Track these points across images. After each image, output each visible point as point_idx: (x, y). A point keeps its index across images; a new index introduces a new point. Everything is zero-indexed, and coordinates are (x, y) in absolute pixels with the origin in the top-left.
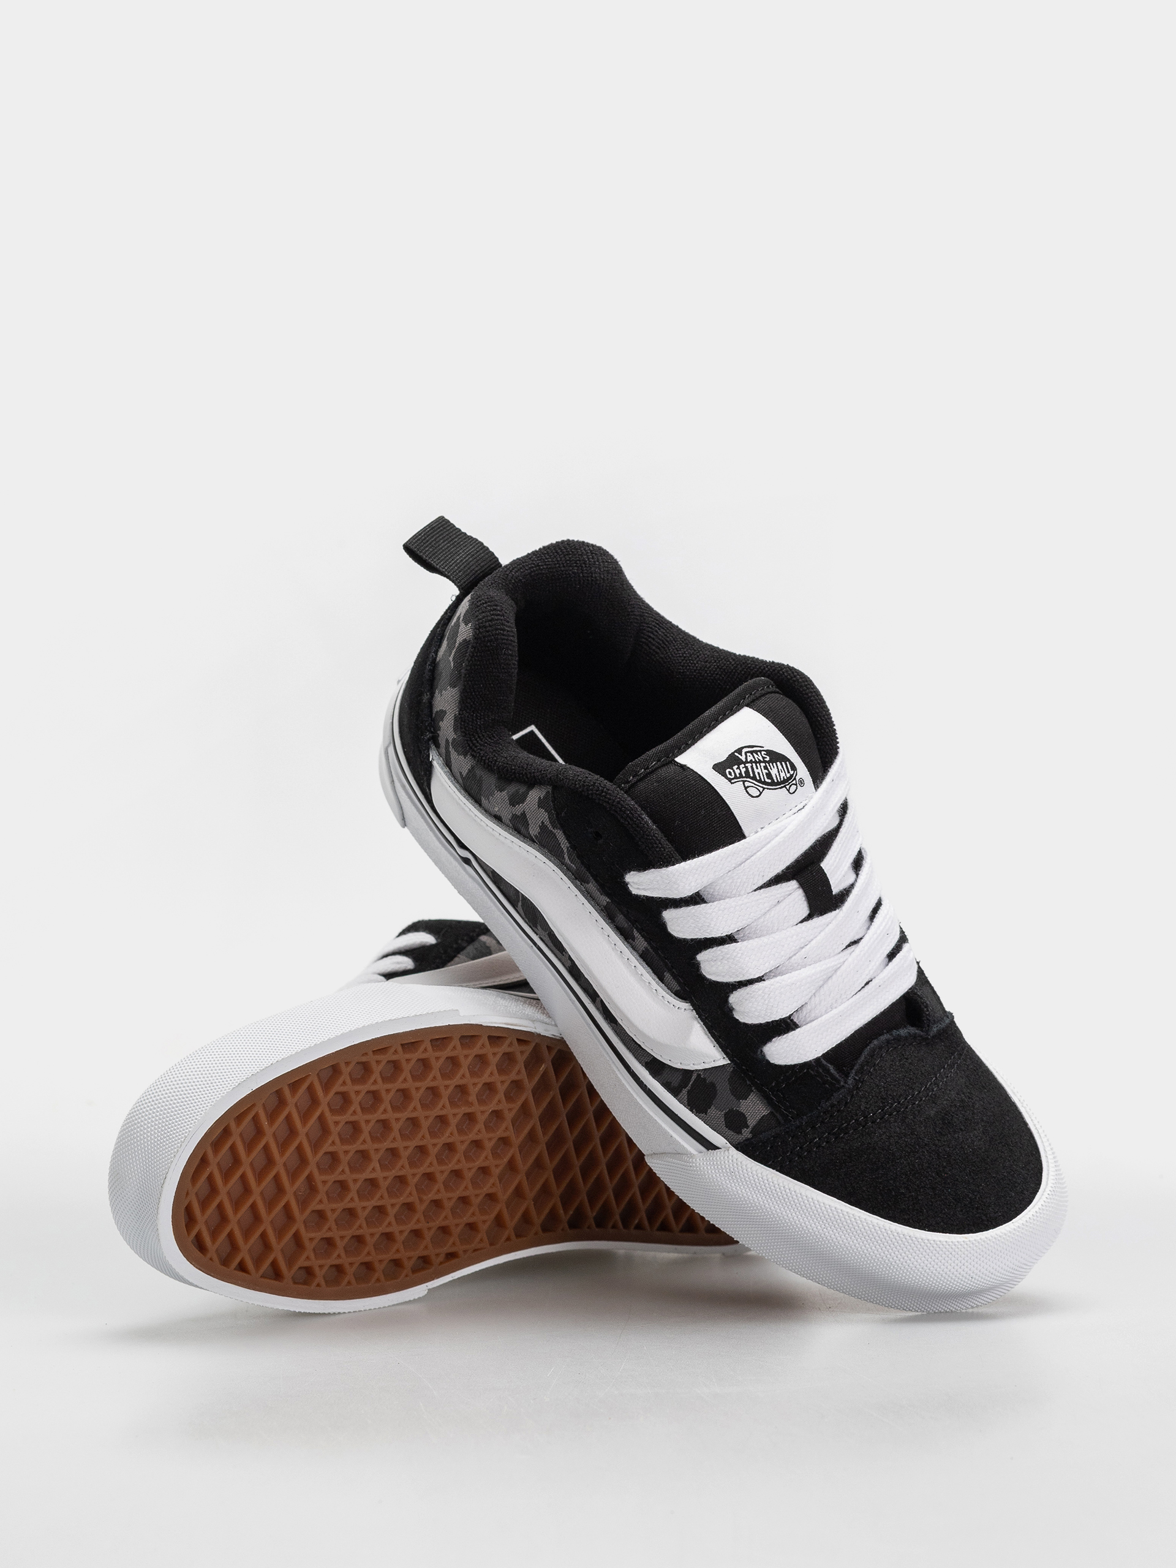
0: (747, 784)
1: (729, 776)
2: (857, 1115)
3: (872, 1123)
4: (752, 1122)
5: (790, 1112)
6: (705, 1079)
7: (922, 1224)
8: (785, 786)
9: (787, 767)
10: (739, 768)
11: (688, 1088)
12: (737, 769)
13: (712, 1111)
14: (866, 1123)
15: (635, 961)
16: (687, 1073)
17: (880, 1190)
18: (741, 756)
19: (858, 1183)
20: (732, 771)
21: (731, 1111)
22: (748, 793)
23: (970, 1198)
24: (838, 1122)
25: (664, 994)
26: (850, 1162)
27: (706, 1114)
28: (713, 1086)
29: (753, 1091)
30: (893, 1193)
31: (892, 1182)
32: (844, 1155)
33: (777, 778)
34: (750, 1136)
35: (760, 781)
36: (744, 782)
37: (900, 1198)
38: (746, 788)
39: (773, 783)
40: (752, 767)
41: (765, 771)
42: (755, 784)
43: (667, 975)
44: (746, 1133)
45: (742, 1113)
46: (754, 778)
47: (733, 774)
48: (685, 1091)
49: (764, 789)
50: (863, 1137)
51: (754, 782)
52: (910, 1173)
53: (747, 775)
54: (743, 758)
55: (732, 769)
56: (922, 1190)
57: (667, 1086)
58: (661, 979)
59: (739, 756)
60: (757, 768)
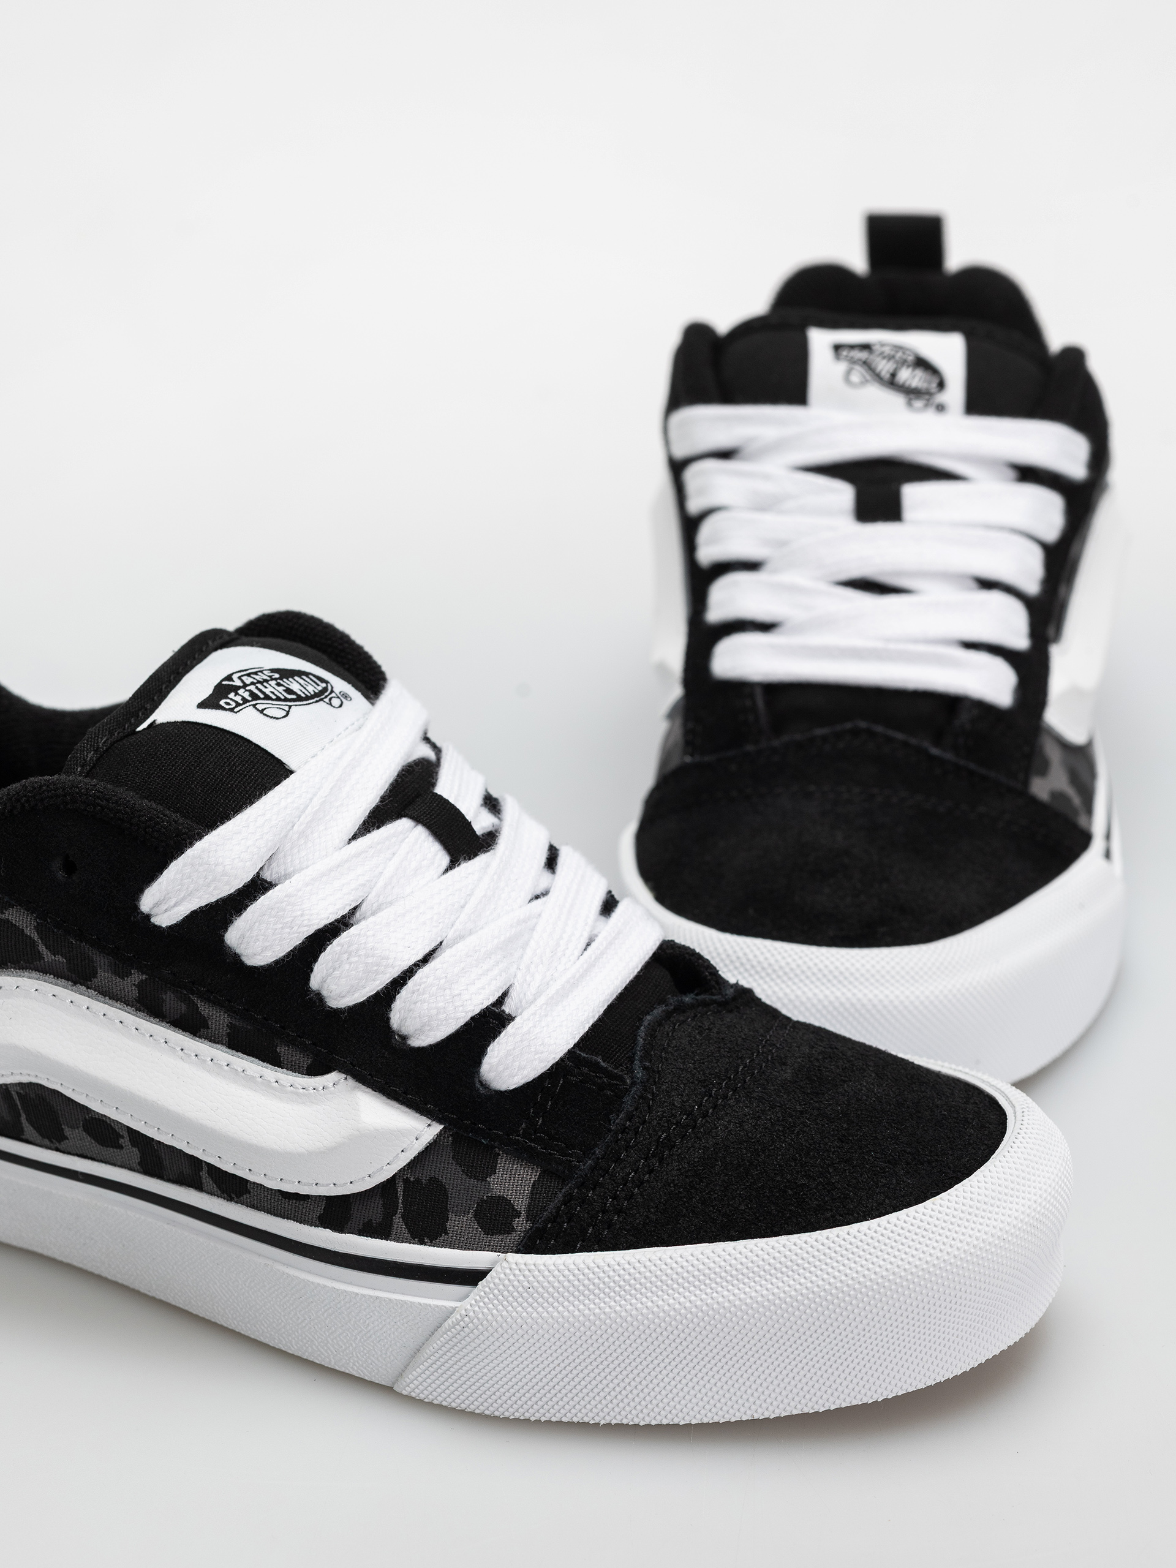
0: (260, 707)
1: (227, 707)
2: (674, 1116)
3: (703, 1117)
4: (521, 1204)
5: (571, 1155)
6: (418, 1181)
7: (858, 1214)
8: (322, 700)
9: (311, 679)
10: (237, 694)
11: (400, 1210)
12: (235, 696)
13: (456, 1222)
14: (695, 1122)
15: (222, 1055)
16: (387, 1187)
17: (768, 1198)
18: (233, 681)
19: (729, 1205)
20: (228, 701)
21: (481, 1204)
22: (268, 716)
23: (909, 1153)
24: (651, 1137)
25: (290, 1078)
26: (701, 1181)
27: (447, 1234)
28: (434, 1182)
29: (499, 1154)
30: (790, 1192)
31: (778, 1178)
32: (686, 1176)
33: (304, 693)
34: (529, 1225)
35: (278, 699)
36: (254, 706)
37: (804, 1194)
38: (262, 711)
39: (299, 698)
40: (257, 688)
41: (281, 689)
42: (272, 704)
43: (282, 1050)
44: (521, 1224)
45: (499, 1197)
46: (267, 697)
47: (231, 702)
48: (398, 1219)
49: (290, 707)
50: (701, 1140)
51: (270, 702)
52: (800, 1155)
53: (255, 697)
54: (238, 683)
55: (229, 698)
56: (831, 1170)
57: (369, 1230)
58: (275, 1061)
59: (231, 683)
60: (266, 687)
